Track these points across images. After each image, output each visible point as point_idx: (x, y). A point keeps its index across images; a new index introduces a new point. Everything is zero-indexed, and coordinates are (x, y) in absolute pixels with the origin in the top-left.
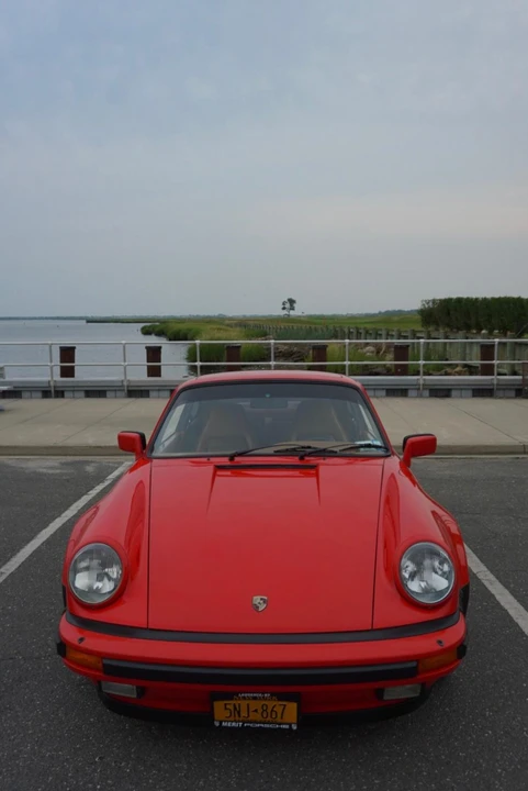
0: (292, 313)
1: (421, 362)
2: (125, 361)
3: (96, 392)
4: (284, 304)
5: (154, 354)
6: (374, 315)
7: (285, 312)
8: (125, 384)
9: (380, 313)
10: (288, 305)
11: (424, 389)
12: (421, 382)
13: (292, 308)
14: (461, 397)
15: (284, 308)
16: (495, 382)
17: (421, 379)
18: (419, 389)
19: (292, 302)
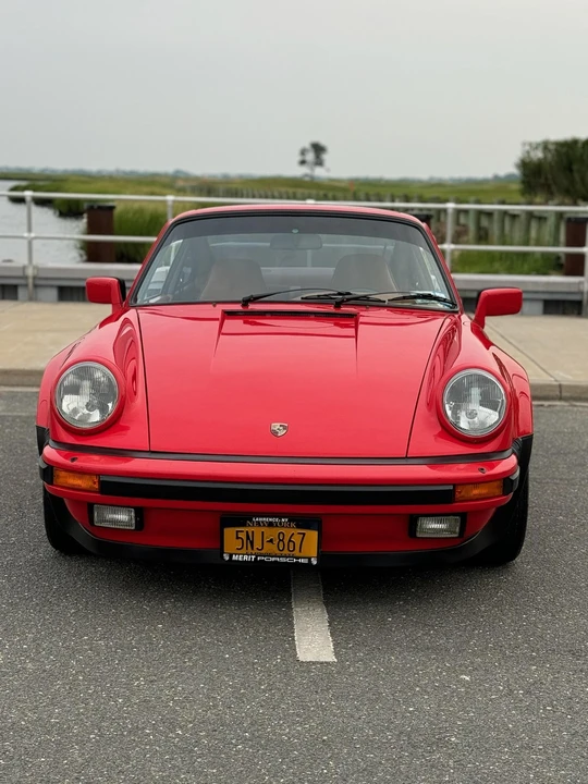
0: (319, 172)
4: (303, 152)
10: (310, 157)
13: (319, 162)
15: (303, 162)
19: (318, 149)
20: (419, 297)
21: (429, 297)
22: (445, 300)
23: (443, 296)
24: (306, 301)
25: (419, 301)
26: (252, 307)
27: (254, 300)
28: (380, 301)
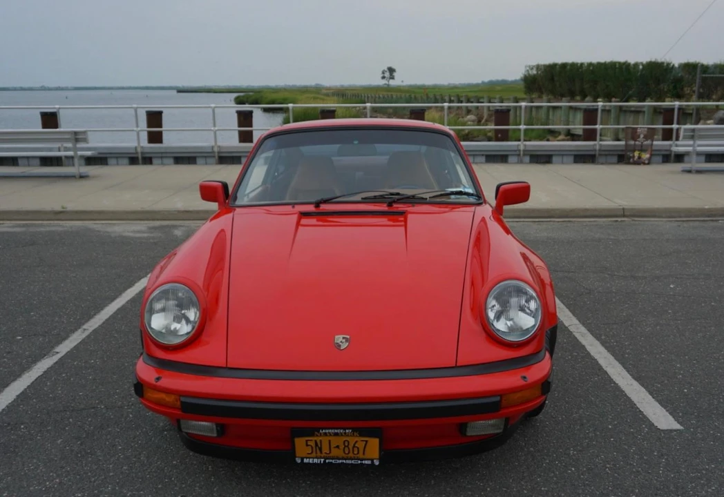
0: (392, 83)
1: (522, 127)
2: (215, 126)
3: (185, 158)
4: (383, 73)
5: (245, 119)
6: (477, 85)
7: (383, 82)
8: (216, 150)
9: (483, 83)
10: (387, 75)
11: (524, 155)
12: (522, 148)
13: (392, 78)
14: (563, 163)
15: (383, 78)
16: (598, 148)
17: (522, 145)
18: (519, 155)
19: (391, 70)
20: (452, 193)
21: (460, 193)
22: (472, 195)
23: (470, 191)
24: (365, 201)
25: (453, 197)
26: (324, 207)
27: (326, 201)
28: (423, 198)
